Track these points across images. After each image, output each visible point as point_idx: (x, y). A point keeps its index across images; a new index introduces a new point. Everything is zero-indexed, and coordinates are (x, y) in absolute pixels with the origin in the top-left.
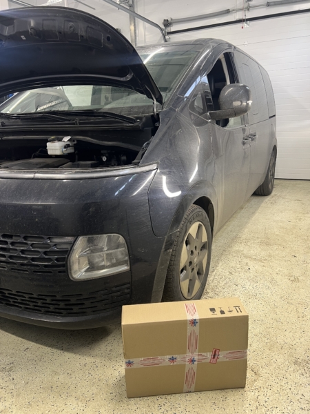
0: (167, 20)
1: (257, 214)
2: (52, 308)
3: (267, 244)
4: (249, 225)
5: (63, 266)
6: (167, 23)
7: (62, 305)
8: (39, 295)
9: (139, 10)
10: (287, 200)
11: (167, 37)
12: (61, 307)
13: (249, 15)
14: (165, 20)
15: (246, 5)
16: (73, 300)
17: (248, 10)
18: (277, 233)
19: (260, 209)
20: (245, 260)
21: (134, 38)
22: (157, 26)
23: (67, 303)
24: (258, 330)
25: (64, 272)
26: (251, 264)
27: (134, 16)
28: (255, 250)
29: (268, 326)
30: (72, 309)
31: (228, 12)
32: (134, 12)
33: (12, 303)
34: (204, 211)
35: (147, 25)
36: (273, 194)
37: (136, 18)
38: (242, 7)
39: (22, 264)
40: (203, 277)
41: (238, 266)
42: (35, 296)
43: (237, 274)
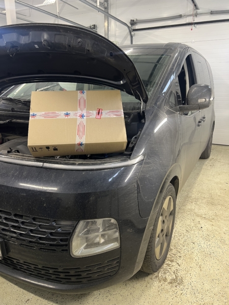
0: (133, 20)
1: (201, 175)
2: (53, 277)
3: (213, 204)
4: (196, 185)
5: (66, 245)
6: (133, 23)
7: (62, 275)
8: (43, 267)
9: (112, 12)
10: (222, 164)
11: (132, 33)
12: (61, 277)
13: (197, 20)
14: (131, 20)
15: (195, 12)
16: (72, 272)
17: (196, 16)
18: (219, 194)
19: (203, 171)
20: (198, 219)
21: (107, 32)
22: (125, 24)
23: (67, 274)
24: (216, 289)
25: (67, 250)
26: (203, 223)
27: (108, 16)
28: (204, 210)
29: (224, 285)
30: (70, 279)
31: (180, 16)
32: (108, 13)
33: (18, 268)
34: (173, 187)
35: (118, 23)
36: (211, 157)
37: (110, 18)
38: (192, 13)
39: (30, 242)
40: (169, 237)
41: (192, 224)
42: (40, 267)
43: (193, 232)
